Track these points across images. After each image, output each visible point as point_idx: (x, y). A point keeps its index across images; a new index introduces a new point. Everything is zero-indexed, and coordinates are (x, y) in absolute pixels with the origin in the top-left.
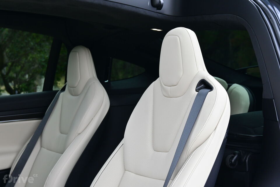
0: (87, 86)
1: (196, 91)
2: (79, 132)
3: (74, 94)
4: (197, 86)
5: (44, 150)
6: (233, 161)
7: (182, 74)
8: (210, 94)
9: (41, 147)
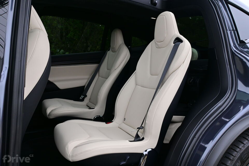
0: (120, 47)
1: (174, 43)
2: (115, 69)
3: (114, 51)
4: (174, 41)
5: (100, 78)
6: (191, 81)
7: (166, 35)
8: (181, 44)
9: (99, 76)
